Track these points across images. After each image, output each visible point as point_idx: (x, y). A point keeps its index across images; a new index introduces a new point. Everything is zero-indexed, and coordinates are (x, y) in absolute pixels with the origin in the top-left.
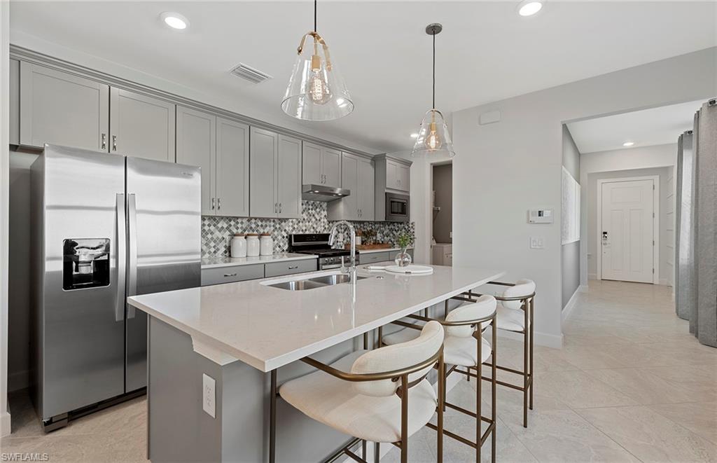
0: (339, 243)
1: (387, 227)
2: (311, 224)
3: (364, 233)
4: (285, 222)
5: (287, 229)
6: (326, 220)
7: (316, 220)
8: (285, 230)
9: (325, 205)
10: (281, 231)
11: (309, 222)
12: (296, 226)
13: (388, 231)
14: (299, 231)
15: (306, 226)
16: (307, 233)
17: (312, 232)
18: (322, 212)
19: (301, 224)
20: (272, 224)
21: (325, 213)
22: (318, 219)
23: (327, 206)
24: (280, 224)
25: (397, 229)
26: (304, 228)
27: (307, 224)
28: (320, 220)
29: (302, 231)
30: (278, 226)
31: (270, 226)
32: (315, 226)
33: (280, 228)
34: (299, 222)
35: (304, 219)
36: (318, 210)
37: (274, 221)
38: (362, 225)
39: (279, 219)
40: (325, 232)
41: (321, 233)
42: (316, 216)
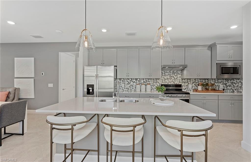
0: (189, 89)
1: (229, 81)
2: (171, 80)
3: (202, 84)
4: (158, 79)
5: (159, 82)
6: (180, 79)
7: (175, 78)
8: (159, 83)
9: (180, 72)
10: (157, 83)
11: (170, 79)
12: (164, 81)
13: (230, 83)
14: (165, 83)
15: (169, 81)
16: (170, 84)
17: (172, 83)
18: (178, 75)
19: (166, 80)
20: (153, 80)
21: (180, 75)
22: (176, 78)
23: (181, 73)
24: (156, 80)
25: (236, 82)
26: (168, 82)
27: (170, 80)
28: (177, 78)
29: (167, 83)
30: (155, 81)
31: (152, 81)
32: (174, 81)
33: (156, 82)
34: (165, 80)
35: (168, 78)
36: (176, 74)
37: (153, 79)
38: (189, 80)
39: (156, 79)
40: (180, 84)
41: (177, 84)
42: (175, 77)
